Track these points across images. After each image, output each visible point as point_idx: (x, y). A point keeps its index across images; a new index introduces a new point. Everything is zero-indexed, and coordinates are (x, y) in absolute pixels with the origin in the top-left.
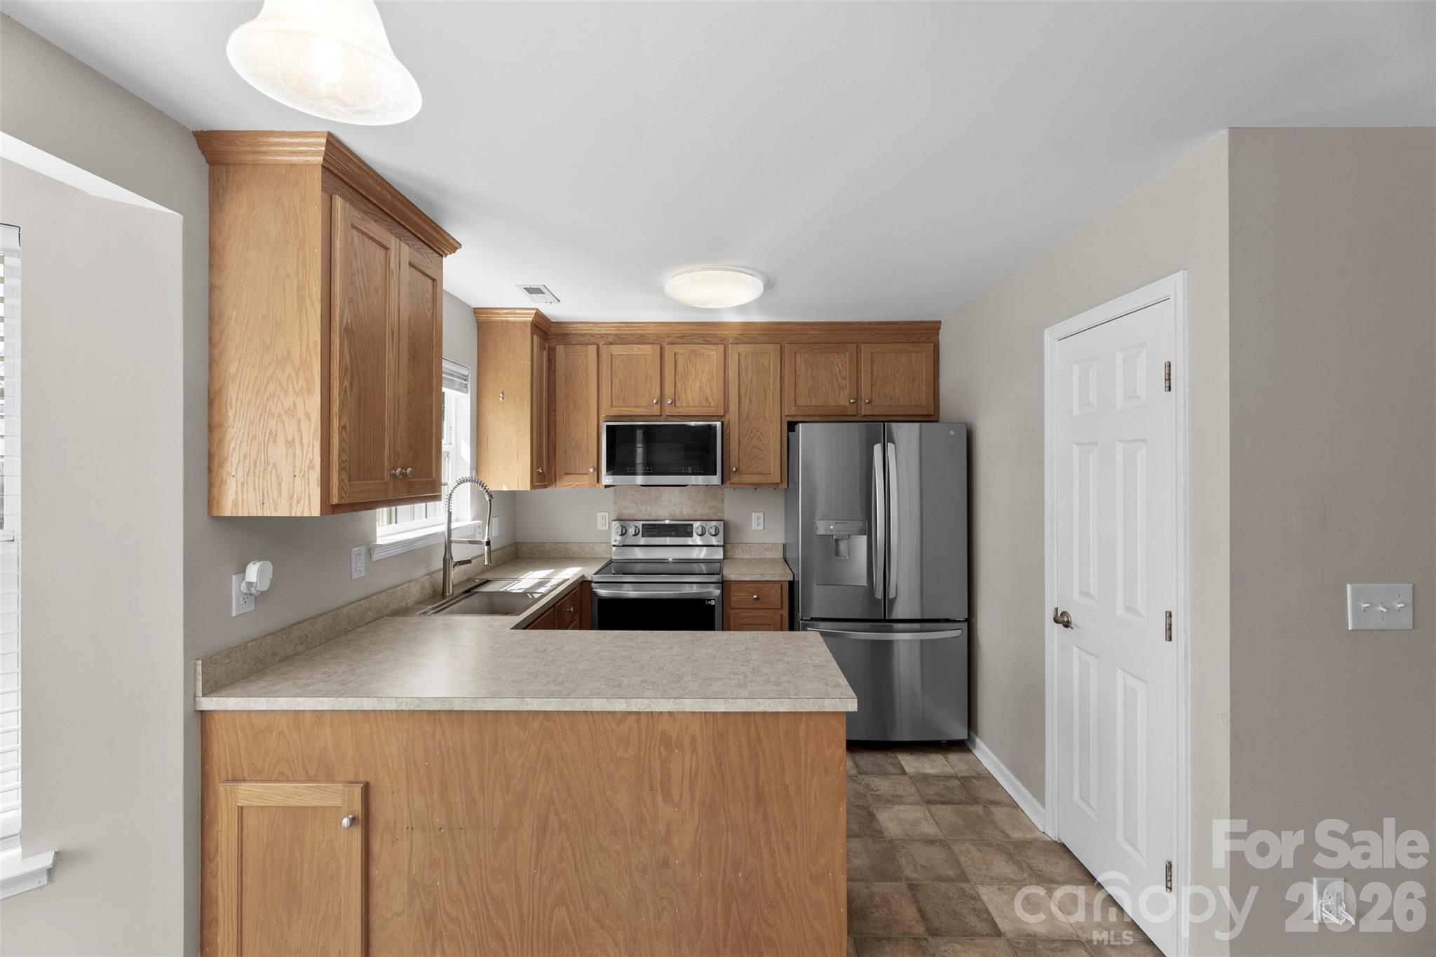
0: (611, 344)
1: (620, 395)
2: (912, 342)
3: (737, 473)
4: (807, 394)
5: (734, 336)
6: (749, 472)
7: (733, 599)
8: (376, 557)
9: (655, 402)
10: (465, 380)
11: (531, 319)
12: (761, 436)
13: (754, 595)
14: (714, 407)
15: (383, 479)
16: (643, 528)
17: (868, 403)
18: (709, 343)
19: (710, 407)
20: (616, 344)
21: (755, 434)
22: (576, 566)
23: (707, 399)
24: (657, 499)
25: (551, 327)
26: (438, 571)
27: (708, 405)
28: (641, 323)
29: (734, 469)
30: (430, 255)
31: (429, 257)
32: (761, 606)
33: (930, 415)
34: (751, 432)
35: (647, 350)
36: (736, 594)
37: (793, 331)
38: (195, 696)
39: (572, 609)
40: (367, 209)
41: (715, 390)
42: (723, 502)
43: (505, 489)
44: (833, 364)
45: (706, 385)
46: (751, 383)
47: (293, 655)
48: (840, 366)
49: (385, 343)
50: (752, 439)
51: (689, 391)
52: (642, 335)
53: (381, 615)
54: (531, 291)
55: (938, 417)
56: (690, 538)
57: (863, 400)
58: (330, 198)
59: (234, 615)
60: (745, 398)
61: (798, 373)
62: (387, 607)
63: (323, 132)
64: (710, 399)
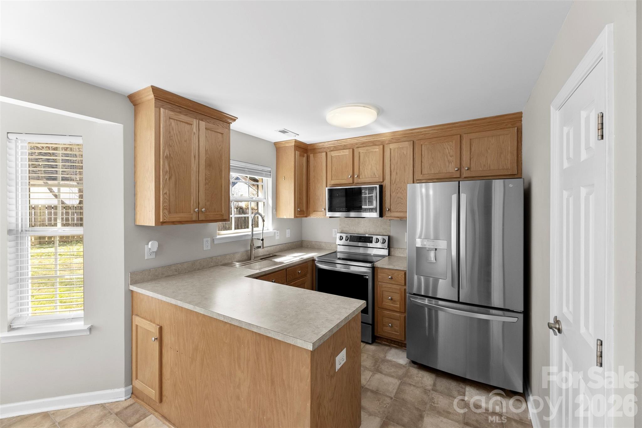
0: (332, 151)
1: (335, 175)
2: (501, 129)
3: (389, 211)
4: (429, 167)
5: (388, 140)
6: (396, 211)
7: (379, 277)
8: (216, 242)
9: (349, 177)
10: (270, 173)
11: (294, 144)
12: (402, 192)
13: (390, 276)
14: (378, 177)
15: (191, 213)
16: (350, 237)
17: (467, 170)
18: (376, 145)
19: (376, 177)
20: (333, 151)
21: (399, 191)
22: (314, 253)
23: (374, 174)
24: (358, 223)
25: (308, 147)
26: (249, 250)
27: (375, 177)
28: (343, 139)
29: (387, 209)
30: (221, 124)
31: (221, 125)
32: (393, 282)
33: (515, 175)
34: (397, 190)
35: (347, 152)
36: (380, 274)
37: (420, 133)
38: (129, 284)
39: (300, 272)
40: (181, 111)
41: (378, 169)
42: (390, 227)
43: (285, 217)
44: (445, 148)
45: (374, 166)
46: (397, 164)
47: (172, 275)
48: (449, 149)
49: (191, 161)
50: (398, 193)
51: (366, 170)
52: (345, 145)
53: (217, 265)
54: (284, 132)
55: (521, 176)
56: (371, 244)
57: (464, 169)
58: (159, 109)
59: (146, 259)
60: (394, 172)
61: (423, 156)
62: (221, 262)
63: (150, 86)
64: (376, 174)
